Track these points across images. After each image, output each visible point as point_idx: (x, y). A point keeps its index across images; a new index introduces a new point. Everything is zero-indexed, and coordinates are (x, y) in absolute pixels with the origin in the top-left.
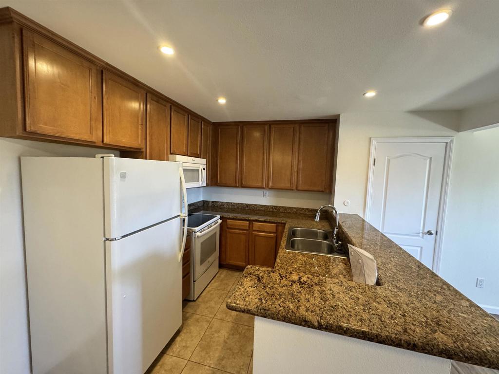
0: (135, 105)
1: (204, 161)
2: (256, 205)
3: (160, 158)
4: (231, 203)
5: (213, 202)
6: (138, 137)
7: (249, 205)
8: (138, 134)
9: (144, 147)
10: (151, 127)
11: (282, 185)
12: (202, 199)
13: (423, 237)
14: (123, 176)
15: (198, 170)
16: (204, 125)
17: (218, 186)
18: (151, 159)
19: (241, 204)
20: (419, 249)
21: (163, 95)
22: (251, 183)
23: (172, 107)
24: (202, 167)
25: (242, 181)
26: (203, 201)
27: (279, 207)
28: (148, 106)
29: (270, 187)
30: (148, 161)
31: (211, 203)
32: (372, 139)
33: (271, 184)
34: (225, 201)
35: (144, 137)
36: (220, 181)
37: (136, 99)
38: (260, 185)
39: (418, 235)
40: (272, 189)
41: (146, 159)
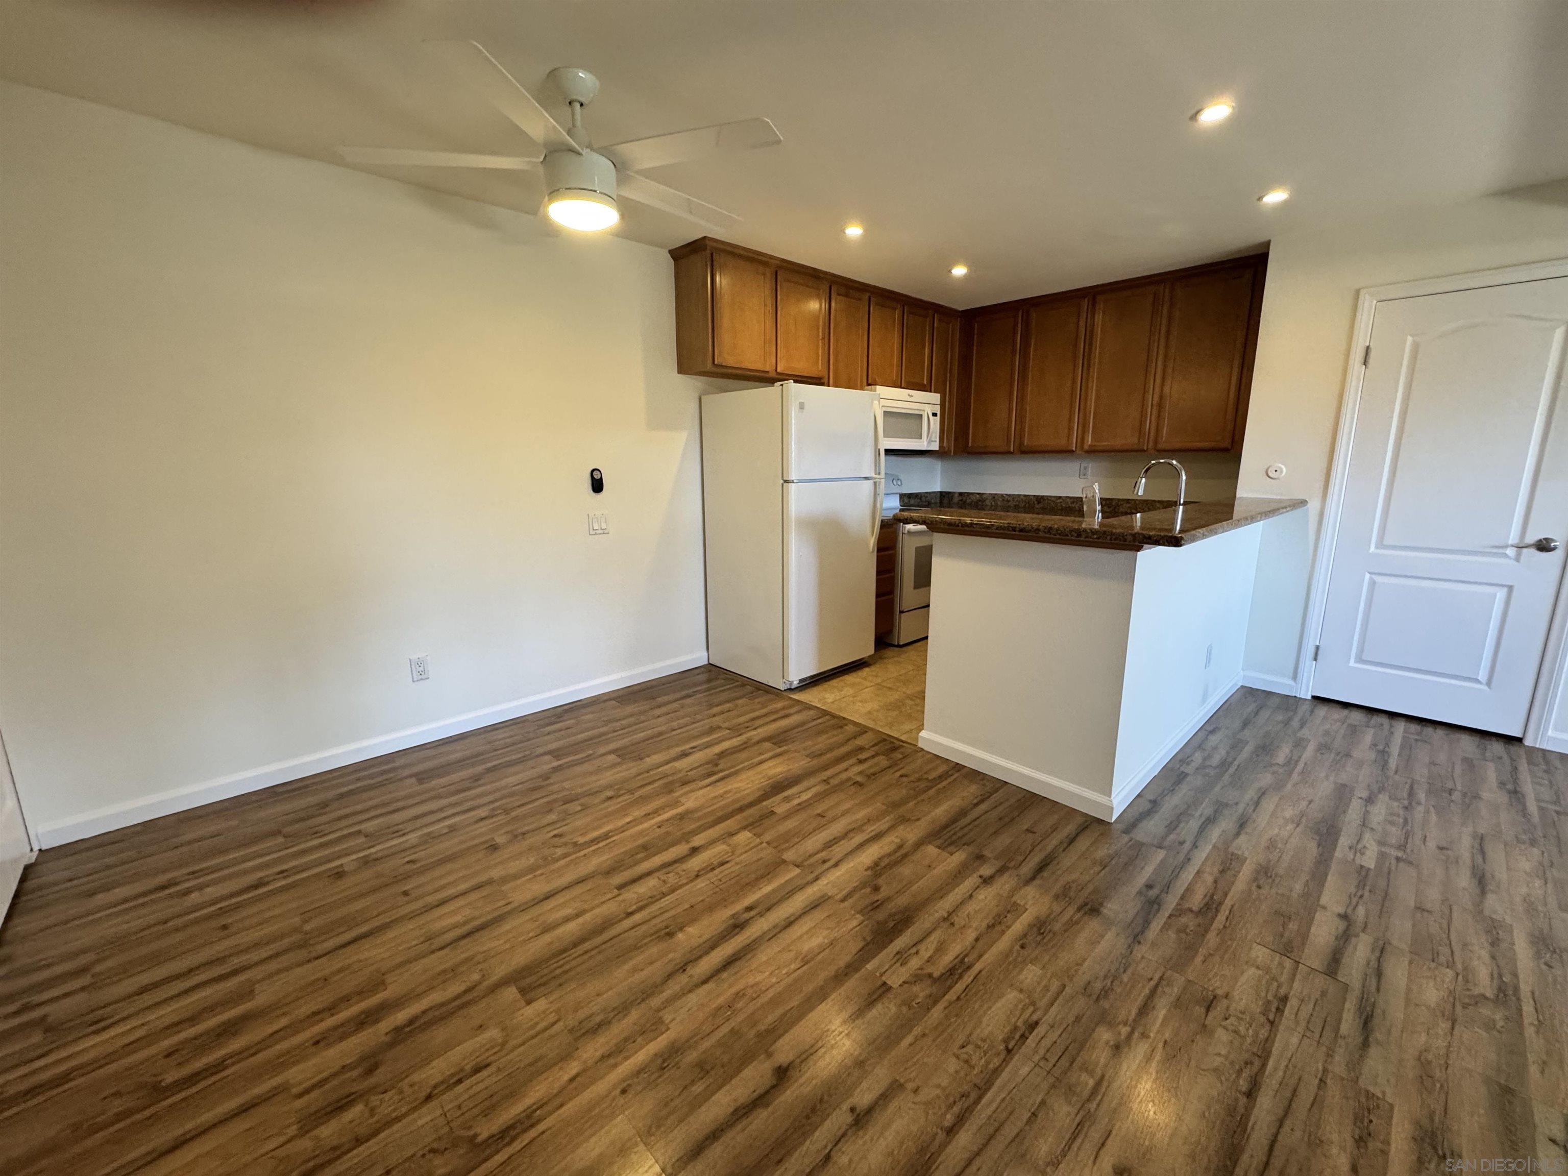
0: (814, 306)
1: (935, 398)
2: (1060, 497)
3: (850, 384)
4: (1002, 495)
5: (961, 494)
6: (817, 362)
7: (1043, 497)
8: (817, 353)
9: (826, 377)
10: (837, 340)
11: (1118, 443)
12: (938, 489)
13: (1518, 559)
14: (802, 406)
15: (921, 416)
16: (940, 320)
17: (969, 453)
18: (836, 385)
19: (1025, 496)
20: (1501, 594)
21: (856, 282)
22: (1043, 441)
23: (872, 299)
24: (929, 410)
25: (1022, 438)
26: (941, 492)
27: (1119, 500)
28: (833, 304)
29: (1086, 447)
30: (831, 389)
31: (956, 495)
32: (1362, 292)
33: (1089, 440)
34: (988, 492)
35: (826, 360)
36: (973, 441)
37: (818, 297)
38: (1062, 442)
39: (1500, 551)
40: (1093, 452)
41: (829, 386)
